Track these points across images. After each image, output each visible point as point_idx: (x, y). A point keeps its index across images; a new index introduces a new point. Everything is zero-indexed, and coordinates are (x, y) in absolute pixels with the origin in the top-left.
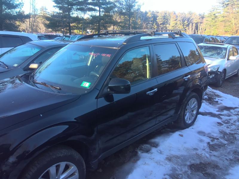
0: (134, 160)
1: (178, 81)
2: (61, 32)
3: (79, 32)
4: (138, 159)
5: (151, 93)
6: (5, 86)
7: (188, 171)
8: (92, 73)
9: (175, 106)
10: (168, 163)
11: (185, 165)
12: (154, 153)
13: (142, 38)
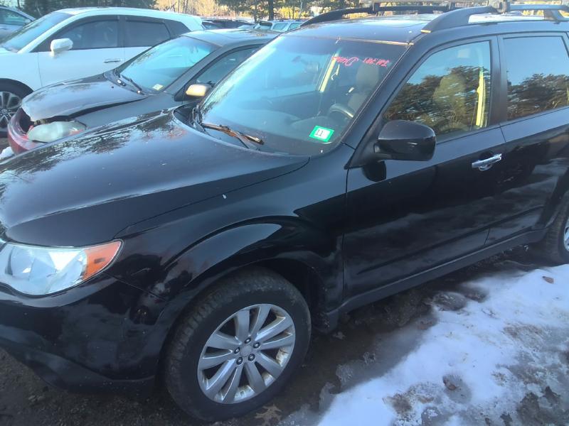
0: (422, 323)
1: (551, 141)
2: (250, 14)
3: (291, 14)
4: (433, 322)
5: (483, 164)
6: (127, 134)
7: (561, 366)
8: (335, 107)
9: (542, 205)
10: (510, 340)
11: (554, 350)
12: (474, 313)
13: (474, 19)
